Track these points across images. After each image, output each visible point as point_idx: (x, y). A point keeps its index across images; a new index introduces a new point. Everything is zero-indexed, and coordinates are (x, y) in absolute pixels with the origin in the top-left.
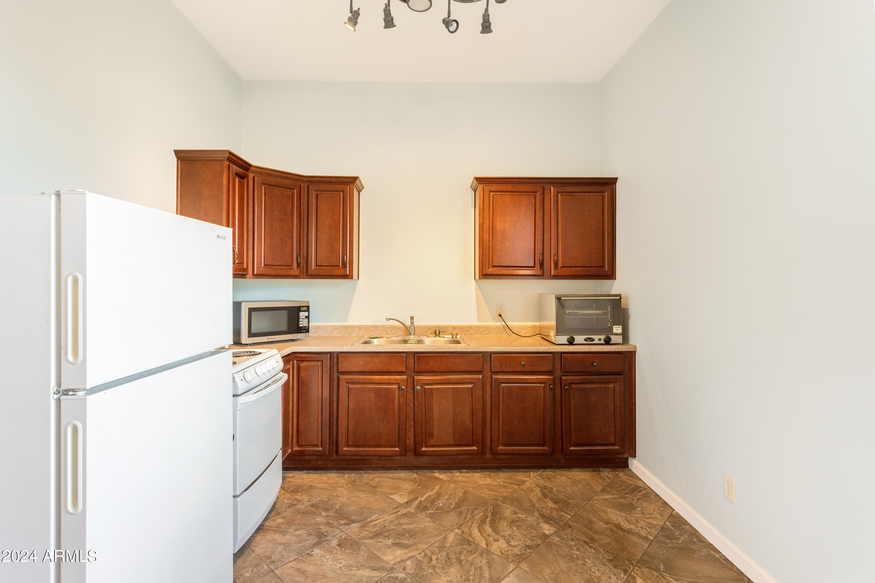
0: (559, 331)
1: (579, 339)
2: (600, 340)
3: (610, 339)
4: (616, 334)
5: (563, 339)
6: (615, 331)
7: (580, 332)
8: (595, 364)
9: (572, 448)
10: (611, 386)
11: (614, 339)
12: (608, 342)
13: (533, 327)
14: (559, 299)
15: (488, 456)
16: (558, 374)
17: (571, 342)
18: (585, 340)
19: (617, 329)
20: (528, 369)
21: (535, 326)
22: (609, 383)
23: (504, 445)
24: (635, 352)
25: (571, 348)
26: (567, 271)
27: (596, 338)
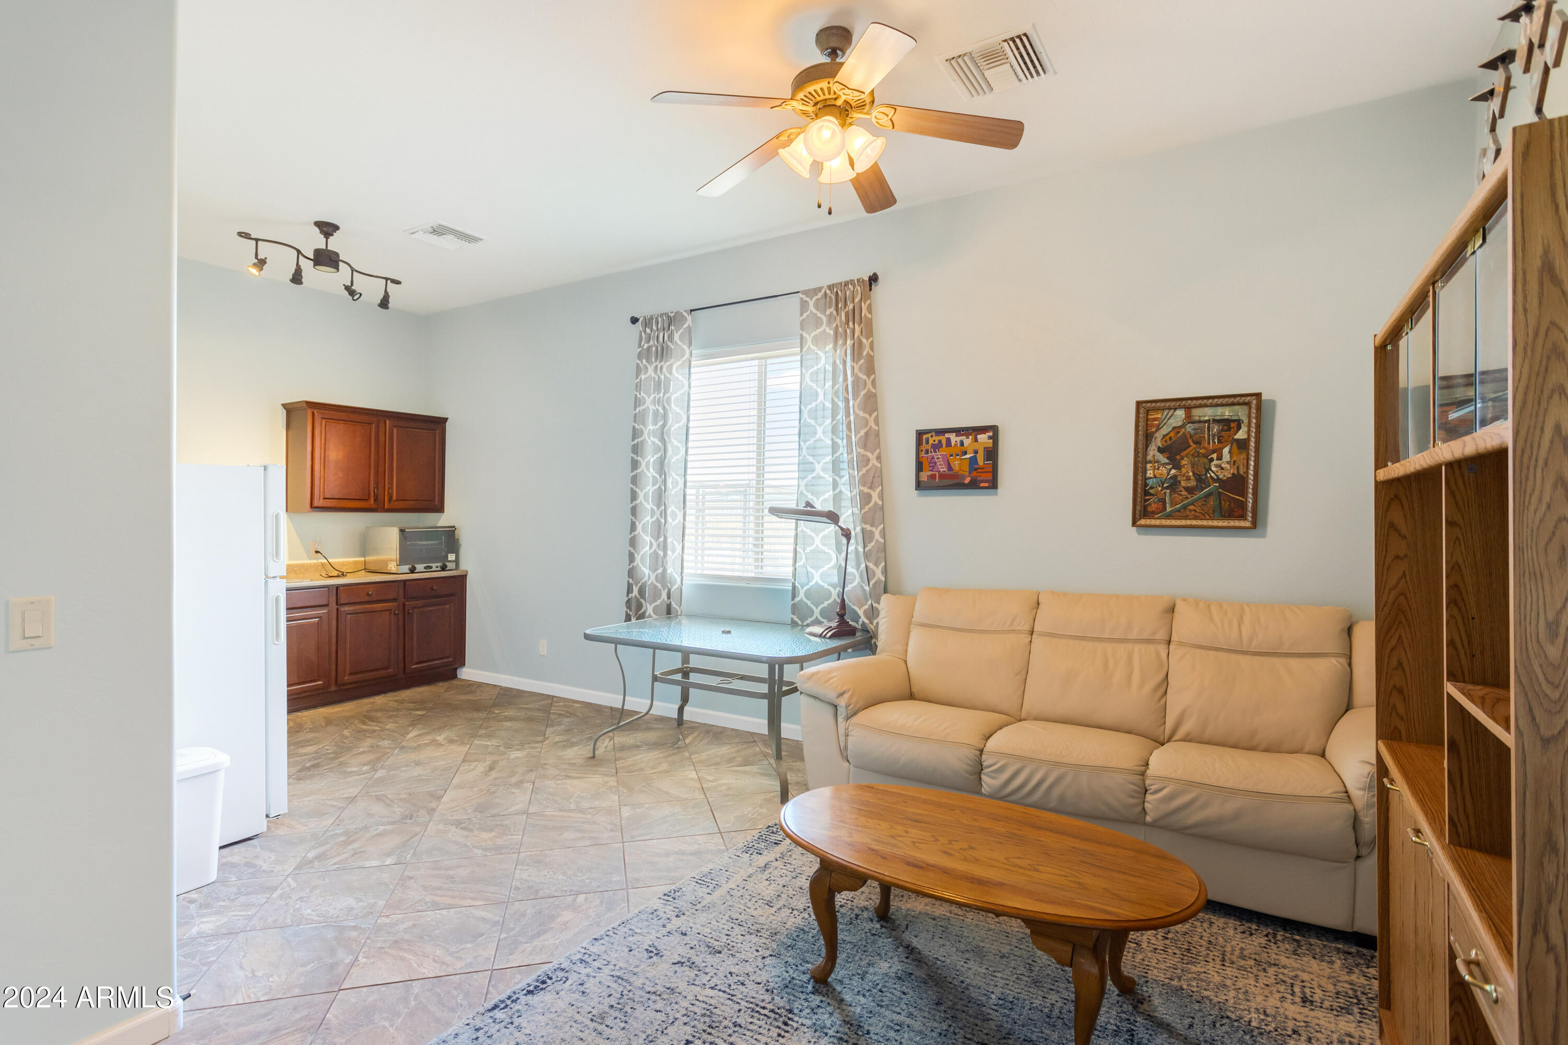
0: (402, 562)
1: (420, 567)
2: (437, 567)
3: (446, 566)
4: (450, 561)
5: (406, 568)
6: (449, 559)
7: (421, 561)
8: (435, 588)
9: (414, 667)
10: (447, 606)
11: (450, 566)
12: (444, 568)
13: (355, 563)
14: (402, 531)
15: (333, 688)
16: (402, 600)
17: (412, 571)
18: (425, 568)
19: (451, 557)
20: (375, 598)
21: (358, 562)
22: (445, 604)
23: (351, 674)
24: (466, 575)
25: (414, 576)
26: (401, 505)
27: (434, 565)
